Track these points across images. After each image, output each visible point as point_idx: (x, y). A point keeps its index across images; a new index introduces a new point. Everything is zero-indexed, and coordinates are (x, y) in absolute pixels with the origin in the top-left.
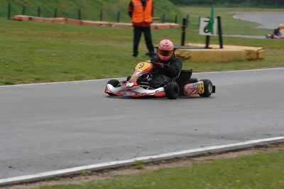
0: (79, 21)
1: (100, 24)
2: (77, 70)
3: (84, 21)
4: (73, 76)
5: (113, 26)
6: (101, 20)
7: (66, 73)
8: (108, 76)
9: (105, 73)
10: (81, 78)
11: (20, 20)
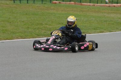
0: (80, 3)
1: (90, 5)
2: (99, 27)
3: (82, 4)
4: (99, 31)
5: (95, 6)
6: (90, 3)
7: (94, 29)
8: (114, 31)
9: (112, 29)
10: (102, 32)
11: (55, 3)
